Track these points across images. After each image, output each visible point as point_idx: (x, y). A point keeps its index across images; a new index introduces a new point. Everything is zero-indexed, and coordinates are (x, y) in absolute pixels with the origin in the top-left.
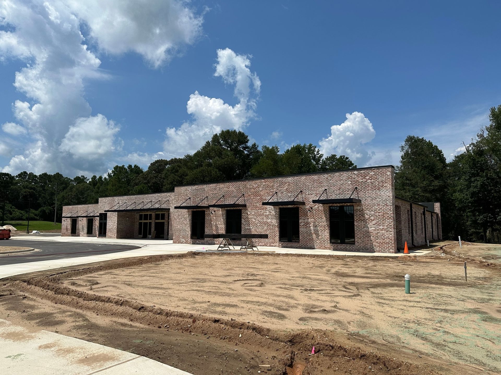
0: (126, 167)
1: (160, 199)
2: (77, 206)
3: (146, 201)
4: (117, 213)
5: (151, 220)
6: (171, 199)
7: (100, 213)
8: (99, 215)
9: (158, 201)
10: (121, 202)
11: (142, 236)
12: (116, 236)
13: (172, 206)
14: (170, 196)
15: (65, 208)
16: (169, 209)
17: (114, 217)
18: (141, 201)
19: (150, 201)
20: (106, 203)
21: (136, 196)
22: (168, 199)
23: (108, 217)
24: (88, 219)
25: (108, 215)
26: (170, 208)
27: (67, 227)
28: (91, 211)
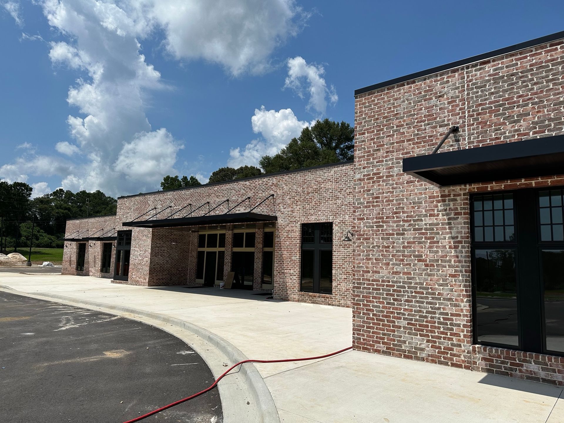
0: (180, 179)
1: (250, 194)
2: (86, 220)
3: (214, 200)
4: (151, 229)
5: (224, 247)
6: (280, 192)
7: (118, 230)
8: (116, 235)
9: (244, 198)
10: (159, 206)
11: (202, 281)
12: (147, 280)
13: (282, 210)
14: (276, 185)
15: (70, 224)
16: (276, 218)
17: (144, 238)
18: (203, 202)
19: (225, 199)
20: (130, 209)
21: (192, 190)
22: (272, 192)
23: (132, 238)
24: (105, 243)
25: (133, 234)
26: (278, 214)
27: (70, 258)
28: (109, 228)
